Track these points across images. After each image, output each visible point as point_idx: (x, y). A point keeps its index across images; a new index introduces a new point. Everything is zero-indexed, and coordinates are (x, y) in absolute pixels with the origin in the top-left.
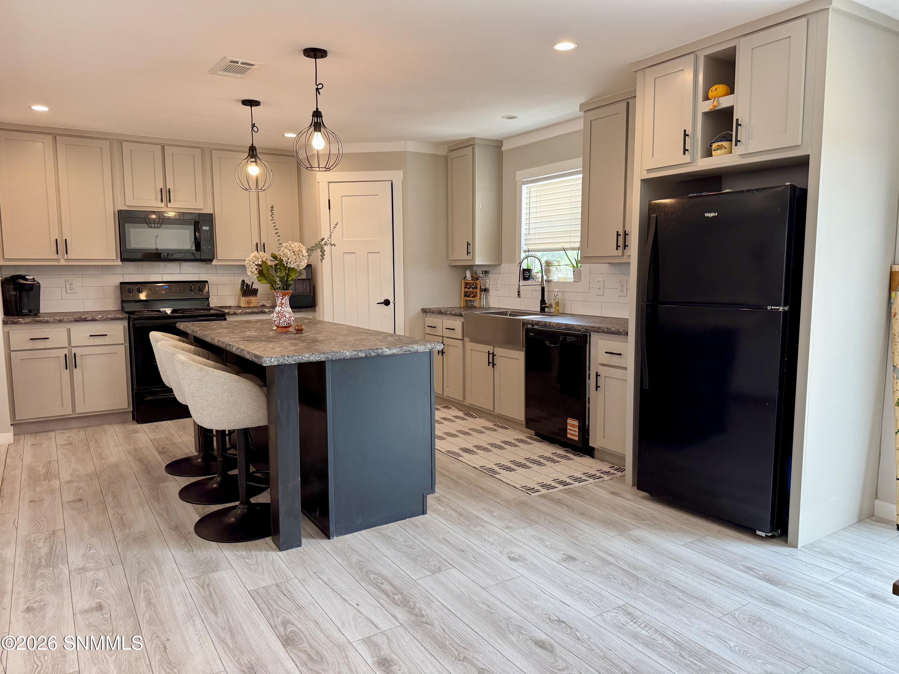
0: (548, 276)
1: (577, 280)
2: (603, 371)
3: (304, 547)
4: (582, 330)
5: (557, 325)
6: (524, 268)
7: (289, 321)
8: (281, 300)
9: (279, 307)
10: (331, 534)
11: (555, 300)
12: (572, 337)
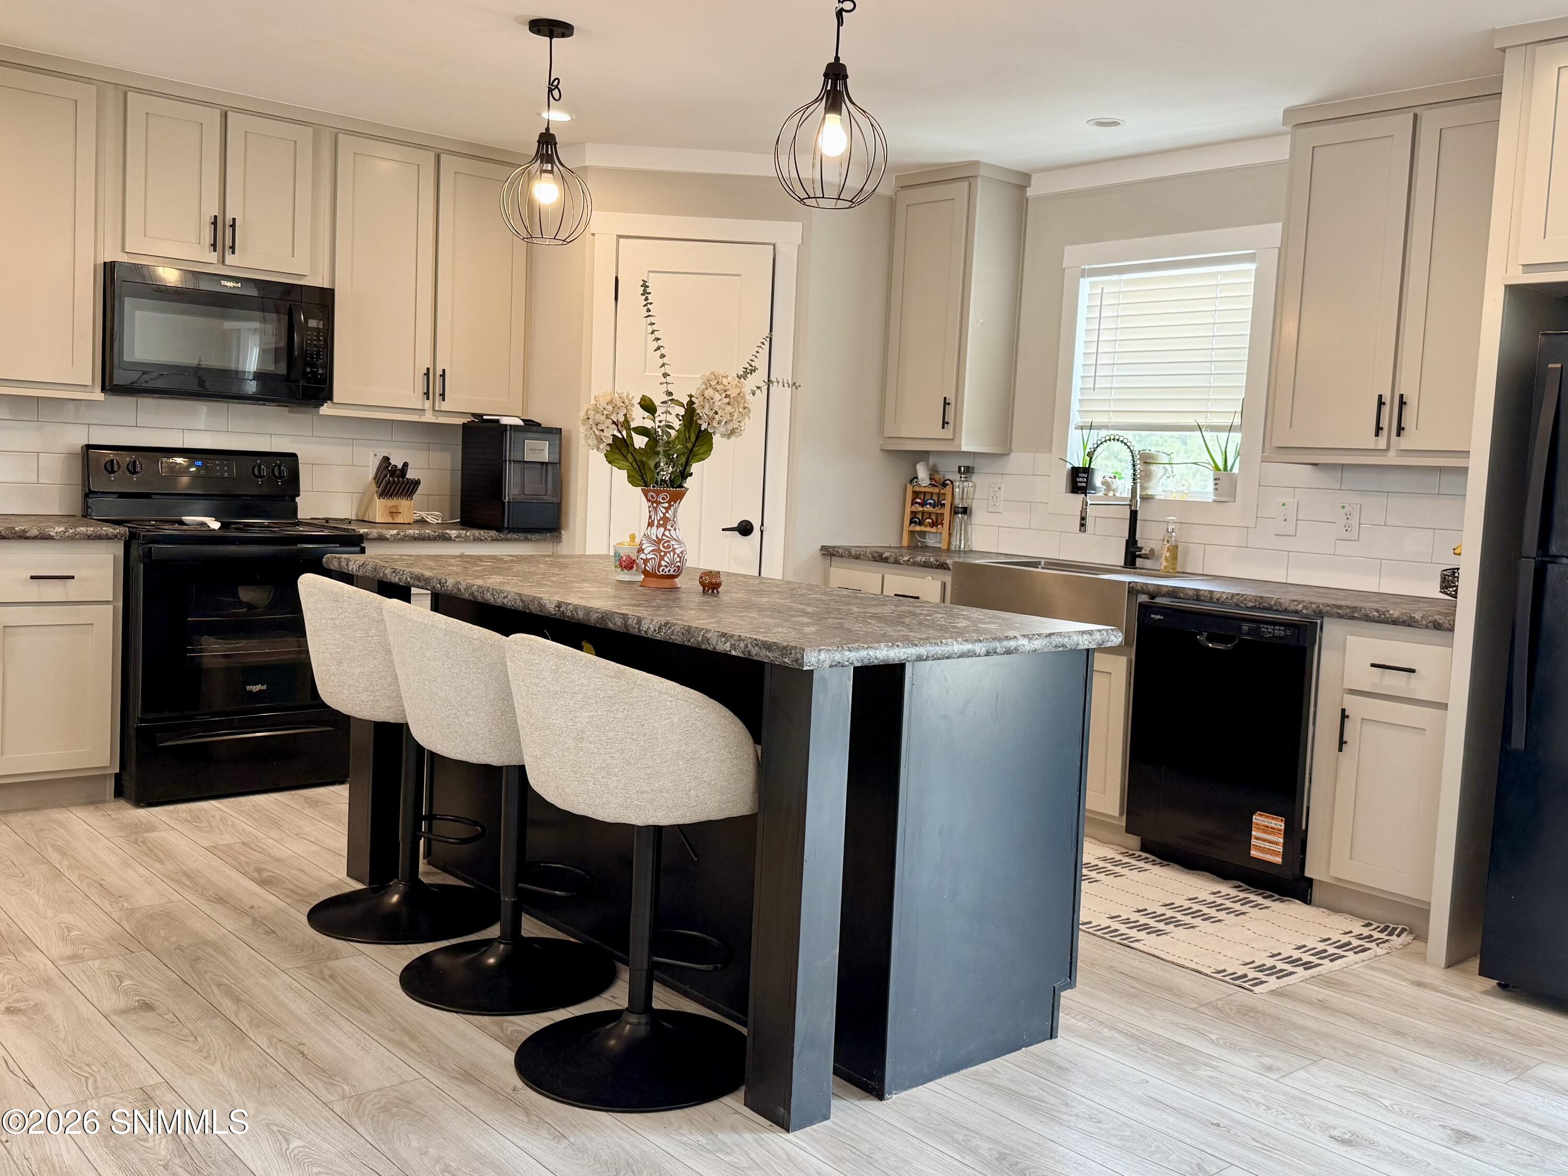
0: (1146, 485)
1: (1223, 499)
2: (1354, 705)
3: (836, 1121)
4: (1304, 611)
5: (1232, 599)
6: (1076, 465)
7: (680, 562)
8: (664, 511)
9: (658, 527)
10: (887, 1088)
11: (1168, 542)
12: (1277, 628)
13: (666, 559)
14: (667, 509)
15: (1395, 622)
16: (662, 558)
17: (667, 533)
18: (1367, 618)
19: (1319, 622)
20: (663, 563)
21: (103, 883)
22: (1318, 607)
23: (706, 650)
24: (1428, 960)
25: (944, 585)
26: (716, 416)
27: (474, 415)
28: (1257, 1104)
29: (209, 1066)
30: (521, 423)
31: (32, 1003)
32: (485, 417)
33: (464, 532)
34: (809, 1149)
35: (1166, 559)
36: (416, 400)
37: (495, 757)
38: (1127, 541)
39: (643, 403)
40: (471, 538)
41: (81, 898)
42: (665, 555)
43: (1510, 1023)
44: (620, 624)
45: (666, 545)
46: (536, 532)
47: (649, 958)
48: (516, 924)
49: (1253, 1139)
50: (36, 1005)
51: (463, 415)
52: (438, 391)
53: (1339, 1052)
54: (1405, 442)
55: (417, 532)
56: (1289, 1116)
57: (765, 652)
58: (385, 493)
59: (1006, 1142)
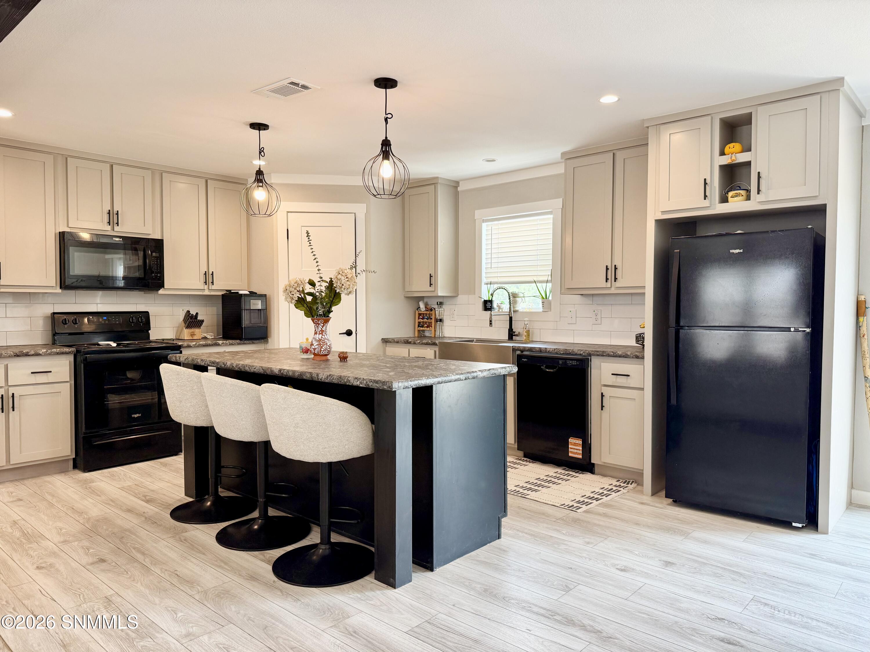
0: (515, 306)
1: (546, 310)
2: (606, 391)
3: (415, 582)
4: (584, 354)
5: (554, 351)
6: (486, 299)
7: (329, 348)
8: (321, 327)
9: (319, 334)
10: (434, 566)
11: (525, 329)
12: (573, 361)
13: (323, 348)
14: (323, 326)
15: (620, 356)
16: (322, 347)
17: (323, 337)
18: (609, 355)
19: (590, 358)
20: (322, 350)
21: (74, 508)
22: (589, 352)
23: (349, 385)
24: (644, 494)
25: (435, 352)
26: (343, 286)
27: (227, 290)
28: (586, 558)
29: (135, 584)
30: (248, 293)
31: (49, 564)
32: (232, 291)
33: (225, 341)
34: (405, 595)
35: (525, 336)
36: (201, 286)
37: (255, 438)
38: (509, 329)
39: (310, 282)
40: (229, 344)
41: (64, 515)
42: (323, 346)
43: (679, 516)
44: (309, 376)
45: (323, 342)
46: (257, 340)
47: (329, 520)
48: (266, 511)
49: (586, 573)
50: (50, 564)
51: (223, 291)
52: (210, 281)
53: (615, 534)
54: (618, 284)
55: (204, 342)
56: (599, 562)
57: (375, 384)
58: (188, 327)
59: (486, 584)
